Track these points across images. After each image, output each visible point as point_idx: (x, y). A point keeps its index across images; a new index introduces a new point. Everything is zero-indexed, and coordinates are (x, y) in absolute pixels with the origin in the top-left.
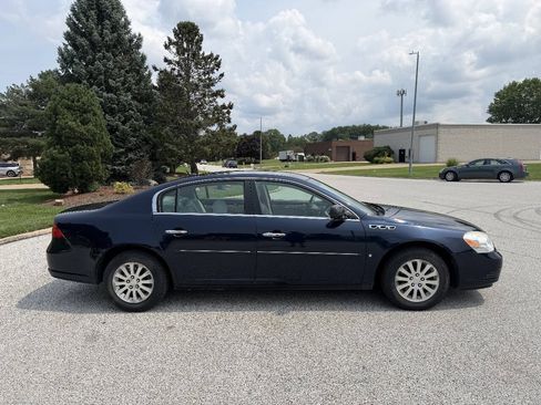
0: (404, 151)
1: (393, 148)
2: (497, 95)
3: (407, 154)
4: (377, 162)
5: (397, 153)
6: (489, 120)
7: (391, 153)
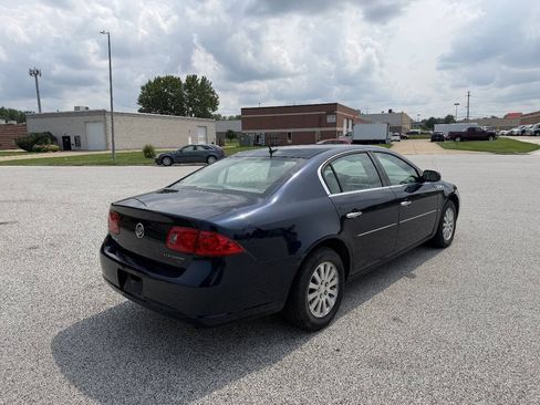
0: (69, 138)
1: (54, 134)
2: (143, 88)
3: (72, 141)
4: (39, 151)
5: (61, 140)
6: (140, 111)
7: (54, 139)
